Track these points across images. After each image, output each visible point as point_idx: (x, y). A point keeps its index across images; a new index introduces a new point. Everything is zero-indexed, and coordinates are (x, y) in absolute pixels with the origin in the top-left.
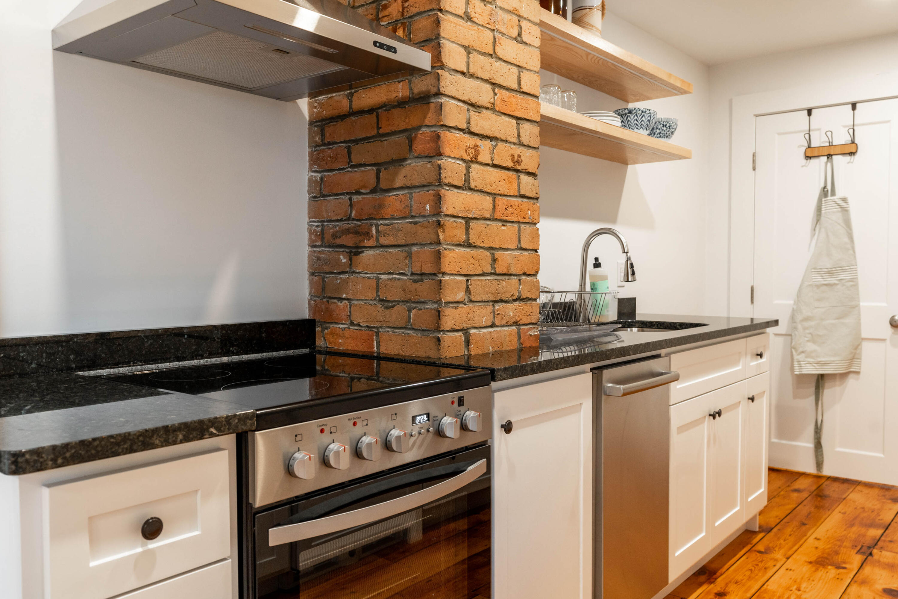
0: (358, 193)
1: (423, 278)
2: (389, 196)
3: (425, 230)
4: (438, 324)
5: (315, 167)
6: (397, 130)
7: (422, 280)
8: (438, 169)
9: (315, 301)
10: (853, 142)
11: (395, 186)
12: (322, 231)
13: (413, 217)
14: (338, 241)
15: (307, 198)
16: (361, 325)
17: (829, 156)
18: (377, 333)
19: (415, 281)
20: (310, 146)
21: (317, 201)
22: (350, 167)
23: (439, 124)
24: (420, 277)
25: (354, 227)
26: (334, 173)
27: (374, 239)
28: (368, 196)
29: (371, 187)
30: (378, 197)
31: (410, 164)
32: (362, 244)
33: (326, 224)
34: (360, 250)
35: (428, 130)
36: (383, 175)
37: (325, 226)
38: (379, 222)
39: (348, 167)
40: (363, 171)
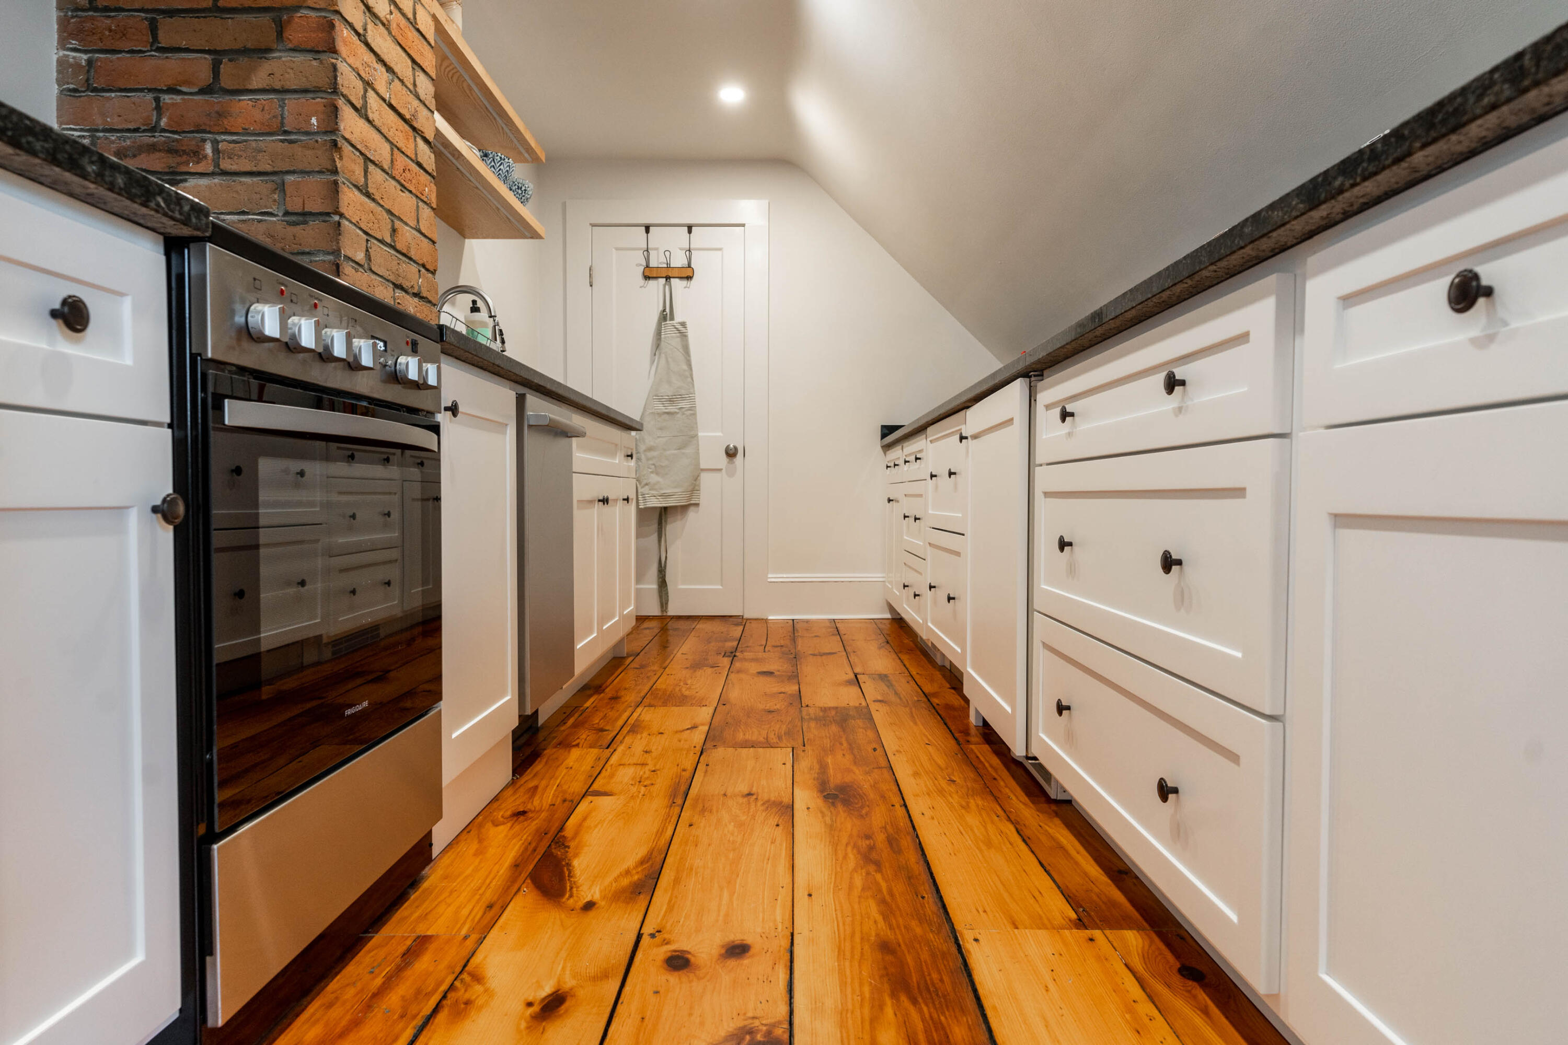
0: (172, 90)
1: (308, 219)
2: (240, 100)
3: (309, 153)
5: (73, 42)
6: (253, 6)
7: (305, 223)
8: (332, 69)
11: (251, 87)
13: (286, 132)
15: (56, 91)
19: (290, 224)
20: (60, 8)
21: (80, 97)
22: (155, 51)
23: (332, 9)
24: (301, 219)
25: (165, 142)
26: (120, 56)
27: (210, 162)
28: (195, 98)
29: (203, 84)
30: (216, 101)
31: (280, 58)
32: (183, 169)
33: (101, 134)
34: (179, 178)
35: (313, 14)
36: (226, 68)
37: (99, 138)
38: (219, 138)
39: (151, 51)
40: (183, 59)
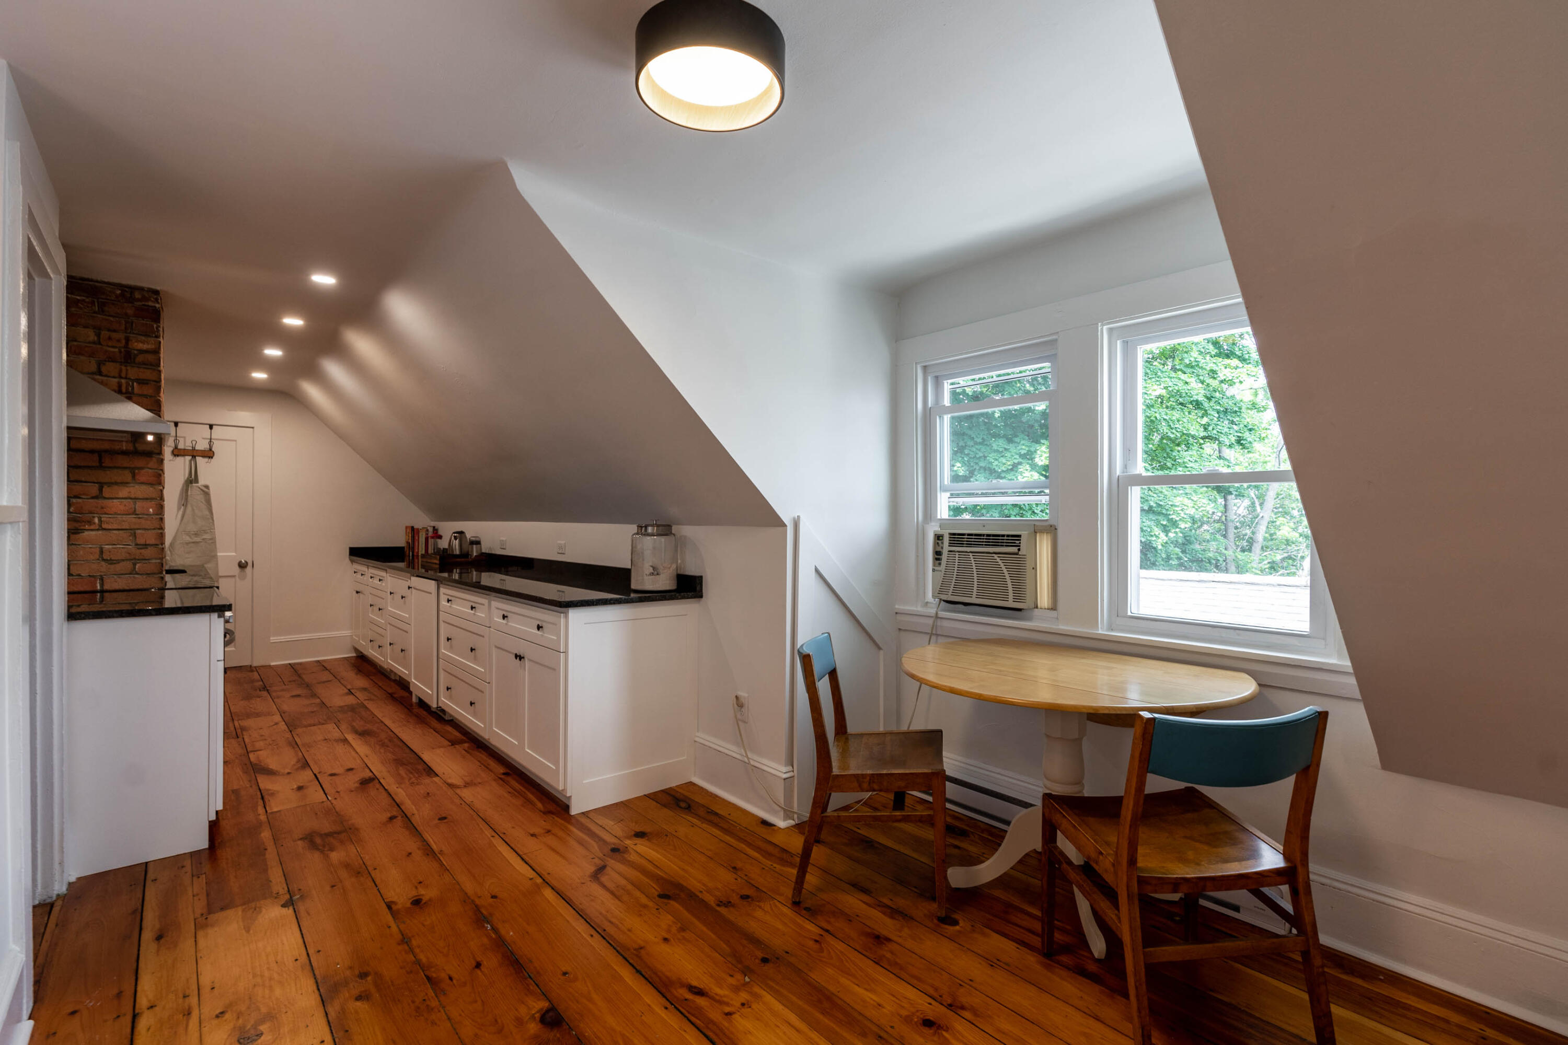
0: (77, 498)
2: (113, 502)
3: (149, 522)
4: (161, 569)
6: (121, 466)
7: (147, 548)
8: (160, 491)
10: (211, 450)
11: (118, 497)
13: (136, 514)
16: (80, 576)
17: (194, 457)
18: (100, 579)
19: (138, 549)
23: (161, 469)
24: (144, 547)
27: (97, 526)
28: (90, 501)
29: (94, 495)
30: (101, 502)
31: (133, 487)
32: (82, 528)
34: (81, 532)
35: (150, 471)
36: (105, 489)
38: (101, 516)
40: (84, 485)
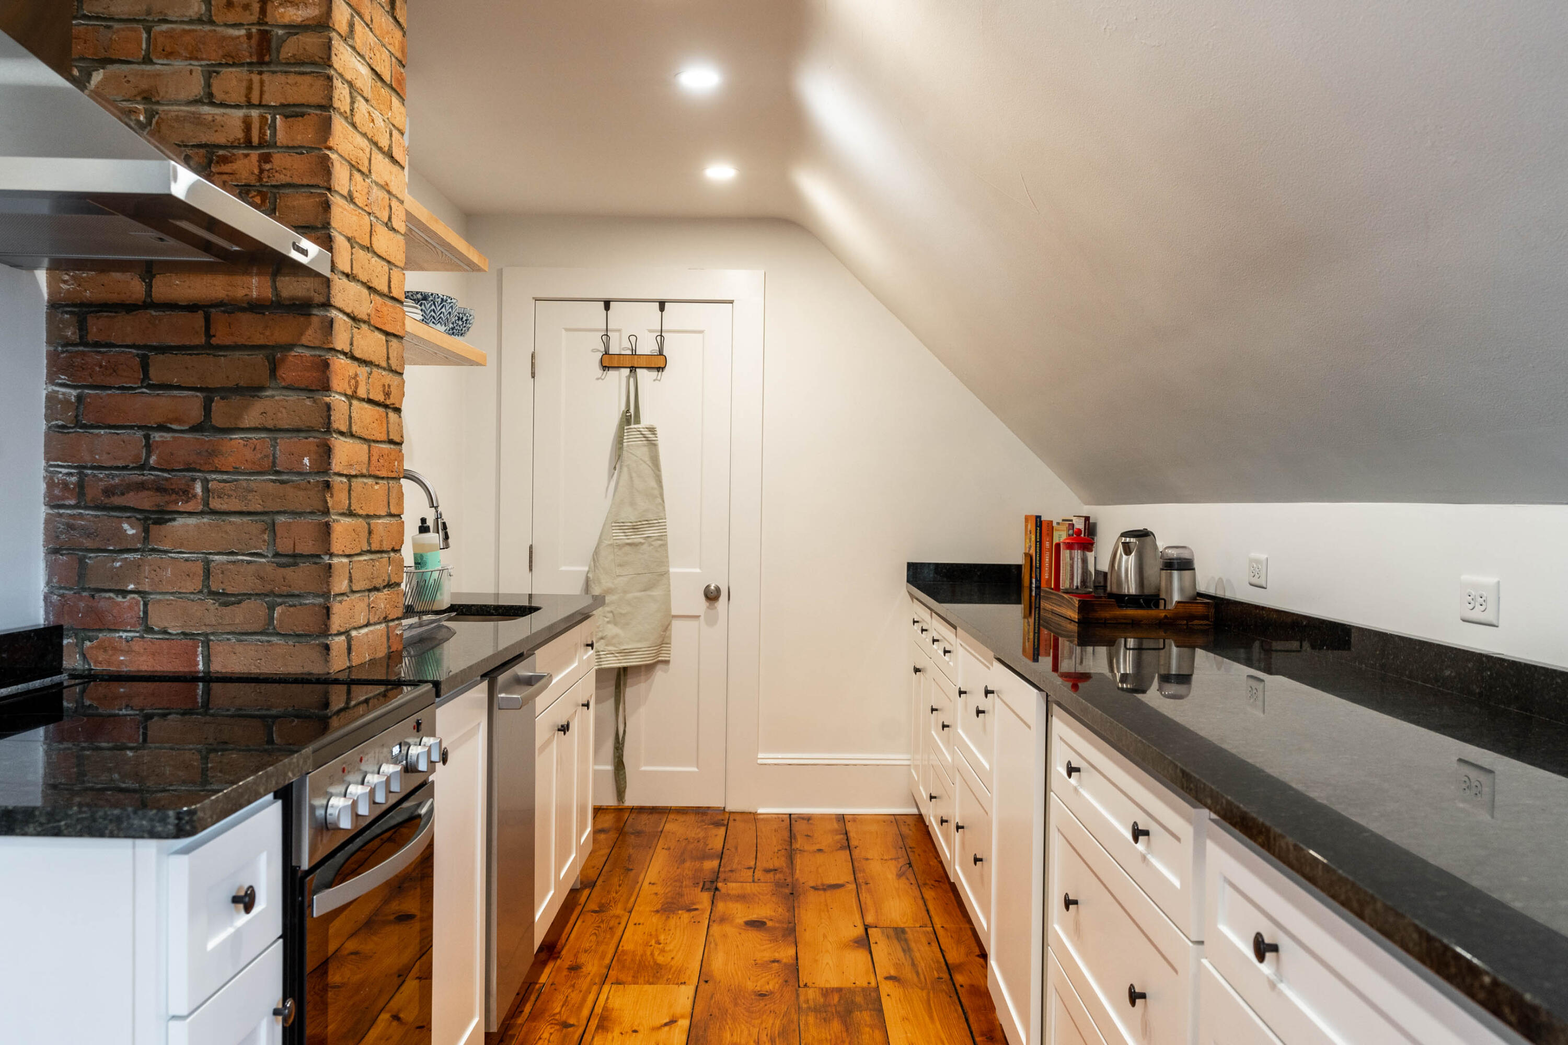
0: (162, 428)
1: (298, 561)
2: (231, 439)
3: (301, 493)
4: (326, 625)
5: (63, 377)
6: (247, 343)
7: (295, 564)
8: (326, 409)
9: (62, 596)
11: (242, 426)
12: (81, 485)
13: (277, 473)
14: (117, 501)
15: (44, 427)
16: (170, 631)
18: (207, 644)
19: (280, 565)
20: (49, 342)
21: (68, 433)
22: (146, 387)
23: (326, 347)
24: (291, 560)
25: (154, 481)
26: (110, 392)
27: (199, 501)
28: (185, 436)
29: (193, 422)
30: (207, 439)
31: (273, 396)
32: (172, 507)
33: (89, 472)
34: (167, 517)
35: (307, 353)
36: (218, 406)
37: (86, 475)
38: (209, 477)
39: (142, 387)
40: (175, 396)
